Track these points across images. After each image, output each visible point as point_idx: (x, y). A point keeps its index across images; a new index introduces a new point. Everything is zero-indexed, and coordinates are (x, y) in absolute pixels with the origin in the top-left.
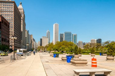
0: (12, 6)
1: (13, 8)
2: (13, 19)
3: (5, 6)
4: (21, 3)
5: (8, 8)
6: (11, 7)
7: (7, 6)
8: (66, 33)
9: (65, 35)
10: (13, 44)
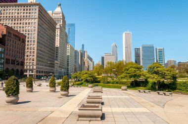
0: (35, 9)
1: (37, 13)
2: (36, 29)
3: (25, 11)
4: (60, 4)
5: (30, 13)
6: (34, 11)
7: (28, 11)
8: (144, 47)
9: (143, 50)
10: (35, 67)
